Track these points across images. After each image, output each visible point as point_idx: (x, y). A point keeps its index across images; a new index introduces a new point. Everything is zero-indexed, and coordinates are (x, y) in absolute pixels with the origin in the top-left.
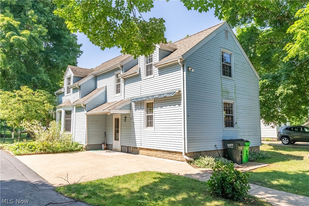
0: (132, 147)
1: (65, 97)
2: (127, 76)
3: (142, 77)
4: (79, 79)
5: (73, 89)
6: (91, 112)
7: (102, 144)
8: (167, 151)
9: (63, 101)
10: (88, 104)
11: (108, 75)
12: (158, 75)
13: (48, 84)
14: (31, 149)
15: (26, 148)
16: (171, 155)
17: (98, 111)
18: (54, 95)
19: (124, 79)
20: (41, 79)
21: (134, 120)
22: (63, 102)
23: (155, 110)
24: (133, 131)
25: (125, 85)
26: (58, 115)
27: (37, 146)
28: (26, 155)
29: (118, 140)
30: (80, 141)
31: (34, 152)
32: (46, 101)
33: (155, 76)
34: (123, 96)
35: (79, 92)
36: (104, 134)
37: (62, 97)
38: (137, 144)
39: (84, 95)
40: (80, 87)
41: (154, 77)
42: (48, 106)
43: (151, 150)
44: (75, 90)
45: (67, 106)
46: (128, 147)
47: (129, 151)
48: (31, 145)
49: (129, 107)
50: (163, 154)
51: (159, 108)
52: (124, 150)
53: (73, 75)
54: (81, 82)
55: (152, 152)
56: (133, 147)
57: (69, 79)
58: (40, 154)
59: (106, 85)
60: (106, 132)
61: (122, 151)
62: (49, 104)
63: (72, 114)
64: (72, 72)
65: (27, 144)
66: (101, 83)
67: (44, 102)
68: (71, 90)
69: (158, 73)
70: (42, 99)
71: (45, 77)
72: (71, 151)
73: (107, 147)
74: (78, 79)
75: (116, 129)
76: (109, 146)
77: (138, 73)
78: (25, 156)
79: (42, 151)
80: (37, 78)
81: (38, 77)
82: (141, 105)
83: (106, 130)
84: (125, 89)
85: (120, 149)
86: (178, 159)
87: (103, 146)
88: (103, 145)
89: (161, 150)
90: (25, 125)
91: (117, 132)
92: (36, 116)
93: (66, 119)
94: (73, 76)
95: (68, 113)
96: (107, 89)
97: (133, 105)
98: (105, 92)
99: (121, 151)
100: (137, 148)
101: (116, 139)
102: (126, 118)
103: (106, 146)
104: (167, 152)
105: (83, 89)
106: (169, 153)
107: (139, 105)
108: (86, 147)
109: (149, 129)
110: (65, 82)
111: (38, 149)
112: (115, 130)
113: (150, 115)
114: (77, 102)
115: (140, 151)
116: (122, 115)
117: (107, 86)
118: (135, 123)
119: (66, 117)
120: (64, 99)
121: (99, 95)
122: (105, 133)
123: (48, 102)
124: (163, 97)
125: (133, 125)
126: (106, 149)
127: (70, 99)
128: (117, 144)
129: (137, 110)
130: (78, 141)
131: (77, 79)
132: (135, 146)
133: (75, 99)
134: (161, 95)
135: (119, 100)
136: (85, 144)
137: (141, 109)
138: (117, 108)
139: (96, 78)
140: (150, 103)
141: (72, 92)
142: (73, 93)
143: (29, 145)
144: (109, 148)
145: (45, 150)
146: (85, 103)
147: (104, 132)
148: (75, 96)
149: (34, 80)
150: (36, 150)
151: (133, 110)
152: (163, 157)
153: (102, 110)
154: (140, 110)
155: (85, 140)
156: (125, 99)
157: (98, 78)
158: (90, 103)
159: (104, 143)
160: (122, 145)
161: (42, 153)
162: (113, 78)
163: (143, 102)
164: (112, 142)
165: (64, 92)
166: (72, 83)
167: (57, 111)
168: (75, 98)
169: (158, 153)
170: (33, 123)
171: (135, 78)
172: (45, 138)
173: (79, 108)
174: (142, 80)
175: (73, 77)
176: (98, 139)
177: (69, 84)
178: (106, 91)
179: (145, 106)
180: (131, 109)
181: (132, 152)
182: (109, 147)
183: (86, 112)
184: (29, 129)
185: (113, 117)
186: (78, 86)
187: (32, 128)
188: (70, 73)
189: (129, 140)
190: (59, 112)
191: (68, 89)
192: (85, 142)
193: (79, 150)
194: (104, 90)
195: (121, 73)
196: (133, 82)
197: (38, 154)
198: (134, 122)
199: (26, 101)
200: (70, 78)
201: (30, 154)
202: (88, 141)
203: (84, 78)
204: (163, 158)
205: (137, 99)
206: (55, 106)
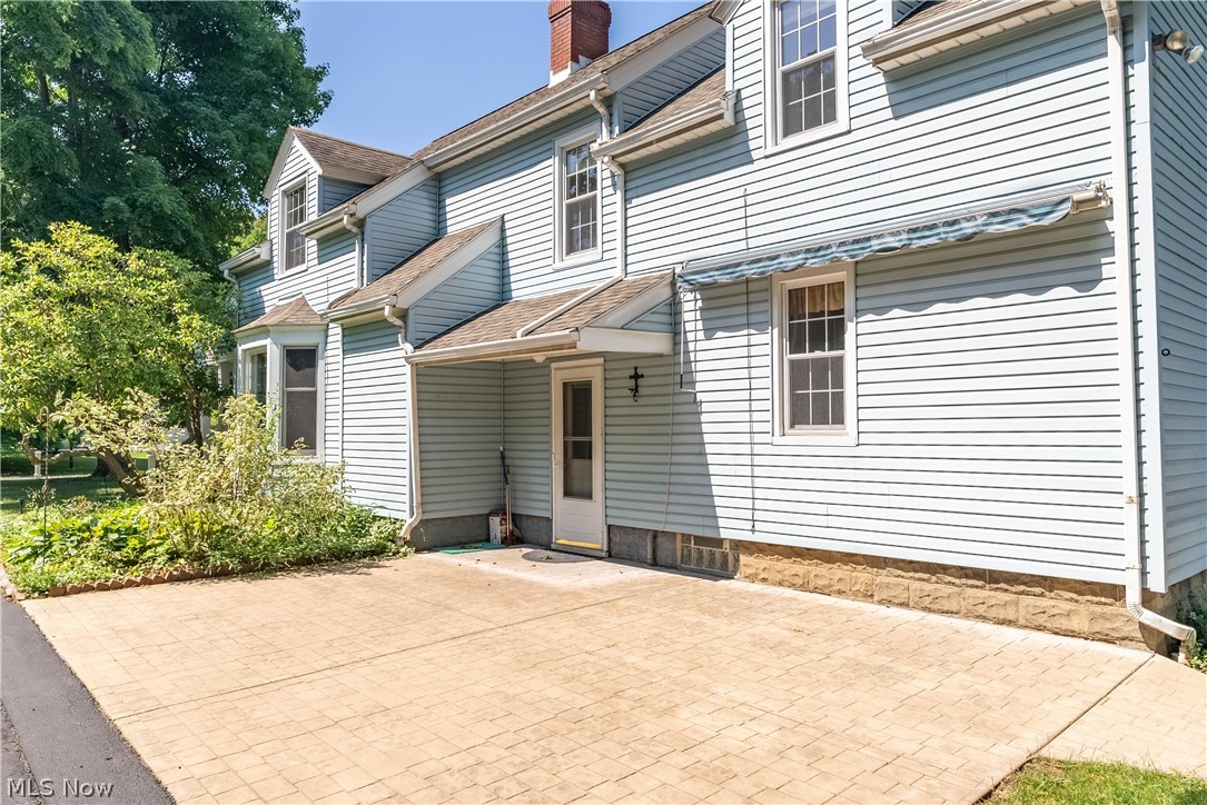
0: (679, 538)
1: (277, 282)
2: (650, 143)
3: (752, 145)
4: (348, 192)
5: (321, 242)
6: (438, 351)
7: (491, 514)
8: (962, 568)
9: (266, 304)
10: (416, 305)
11: (512, 162)
12: (888, 113)
13: (186, 233)
14: (118, 549)
15: (93, 546)
16: (1000, 595)
17: (486, 339)
18: (218, 277)
19: (622, 166)
20: (148, 208)
21: (699, 387)
22: (267, 310)
23: (863, 328)
24: (696, 449)
25: (626, 200)
26: (245, 371)
27: (156, 535)
28: (88, 589)
29: (588, 495)
30: (381, 503)
31: (135, 574)
32: (186, 305)
33: (856, 124)
34: (619, 262)
35: (356, 254)
36: (499, 462)
37: (262, 288)
38: (721, 522)
39: (381, 268)
40: (361, 224)
41: (849, 132)
42: (193, 329)
43: (828, 557)
44: (332, 243)
45: (292, 325)
46: (655, 534)
47: (663, 556)
48: (118, 531)
49: (666, 319)
50: (928, 587)
51: (896, 312)
52: (625, 548)
53: (320, 172)
54: (365, 204)
55: (838, 572)
56: (686, 538)
57: (297, 194)
58: (172, 579)
59: (500, 212)
60: (507, 454)
61: (611, 556)
62: (197, 316)
63: (321, 363)
64: (310, 159)
65: (94, 522)
66: (466, 209)
67: (176, 307)
68: (311, 246)
69: (885, 102)
70: (163, 294)
71: (168, 199)
72: (341, 558)
73: (517, 532)
74: (343, 191)
75: (572, 439)
76: (525, 524)
77: (729, 120)
78: (82, 596)
79: (182, 561)
80: (132, 204)
81: (136, 201)
82: (748, 303)
83: (508, 446)
84: (630, 222)
85: (599, 542)
86: (1064, 624)
87: (497, 527)
88: (495, 521)
89: (911, 562)
90: (81, 413)
91: (579, 450)
92: (138, 372)
93: (289, 389)
94: (316, 175)
95: (302, 360)
96: (508, 233)
97: (687, 306)
98: (497, 250)
99: (609, 551)
100: (719, 542)
101: (576, 489)
102: (640, 381)
103: (510, 526)
104: (967, 577)
105: (376, 235)
106: (980, 583)
107: (742, 304)
108: (414, 531)
109: (812, 437)
110: (276, 207)
111: (161, 550)
112: (565, 442)
113: (815, 361)
114: (349, 300)
115: (744, 559)
116: (609, 365)
117: (506, 218)
118: (705, 407)
119: (288, 381)
120: (273, 295)
121: (471, 264)
122: (503, 458)
123: (190, 308)
124: (951, 238)
125: (690, 418)
126: (512, 541)
127: (304, 292)
128: (579, 520)
129: (719, 334)
130: (363, 502)
131: (337, 190)
132: (708, 533)
133: (331, 291)
134: (934, 226)
135: (600, 285)
136: (405, 516)
137: (748, 326)
138: (609, 320)
139: (441, 180)
140: (816, 290)
141: (315, 255)
142: (323, 259)
143: (107, 530)
144: (528, 535)
145: (201, 557)
146: (403, 303)
147: (499, 455)
148: (331, 277)
149: (115, 209)
150: (149, 553)
151: (690, 336)
152: (934, 607)
153: (519, 333)
154: (745, 332)
155: (406, 498)
156: (629, 278)
157: (449, 184)
158: (427, 303)
159: (500, 511)
160: (610, 522)
161: (184, 578)
162: (550, 170)
163: (764, 284)
164: (547, 506)
165: (269, 263)
166: (316, 209)
167: (240, 352)
168: (331, 284)
169: (885, 577)
170: (130, 406)
171: (699, 153)
172: (201, 488)
173: (365, 332)
174: (752, 162)
175: (316, 182)
176: (469, 487)
177: (299, 216)
178: (502, 244)
179: (780, 308)
180: (675, 328)
181: (682, 562)
182: (529, 531)
183: (409, 347)
184: (102, 441)
185: (549, 375)
186: (353, 220)
187: (121, 433)
188: (298, 163)
189: (664, 498)
190: (253, 357)
191: (293, 241)
192: (406, 507)
193: (377, 552)
194: (488, 241)
195: (605, 136)
196: (685, 177)
197: (159, 580)
198: (700, 397)
199: (82, 298)
200: (303, 188)
201: (117, 586)
202: (422, 504)
203: (370, 186)
204: (925, 609)
205: (726, 267)
206: (229, 327)
